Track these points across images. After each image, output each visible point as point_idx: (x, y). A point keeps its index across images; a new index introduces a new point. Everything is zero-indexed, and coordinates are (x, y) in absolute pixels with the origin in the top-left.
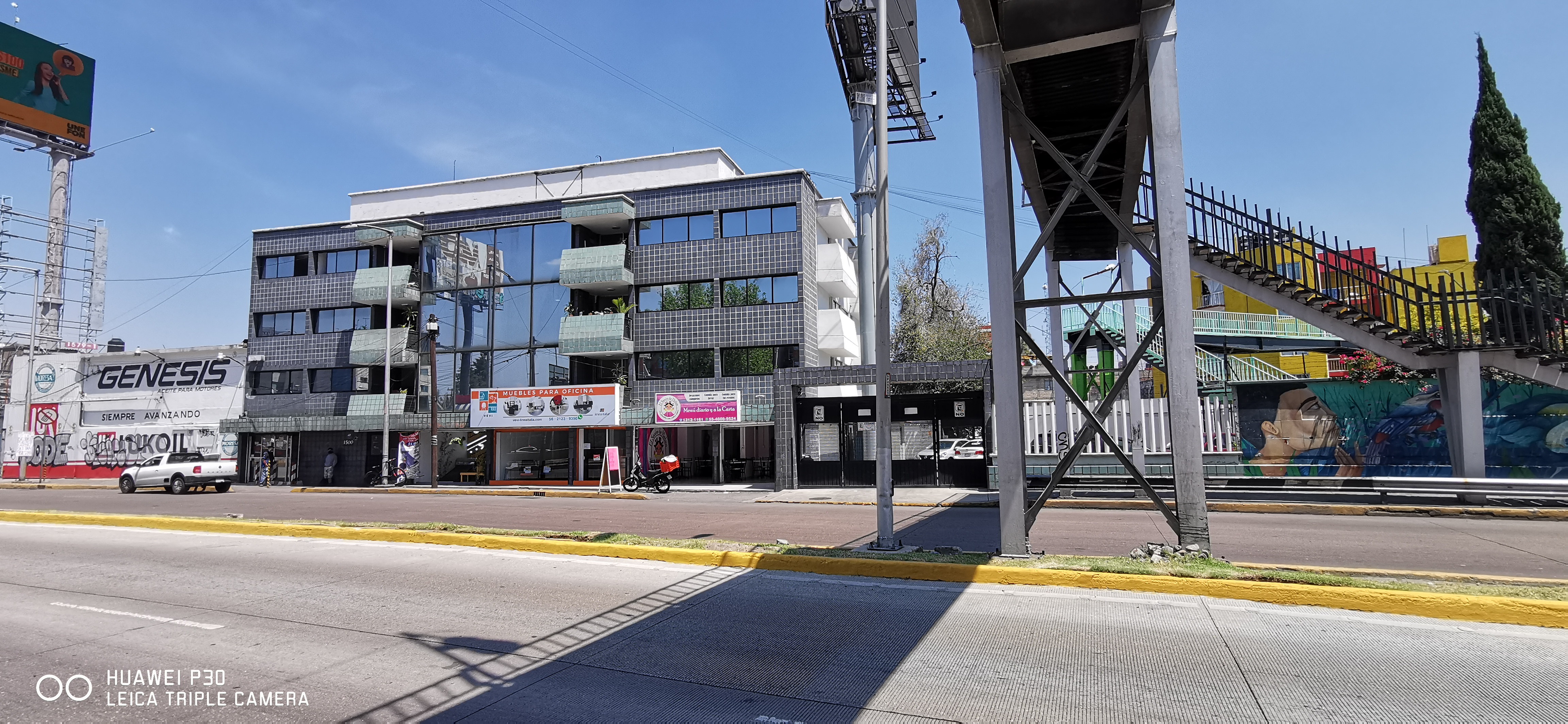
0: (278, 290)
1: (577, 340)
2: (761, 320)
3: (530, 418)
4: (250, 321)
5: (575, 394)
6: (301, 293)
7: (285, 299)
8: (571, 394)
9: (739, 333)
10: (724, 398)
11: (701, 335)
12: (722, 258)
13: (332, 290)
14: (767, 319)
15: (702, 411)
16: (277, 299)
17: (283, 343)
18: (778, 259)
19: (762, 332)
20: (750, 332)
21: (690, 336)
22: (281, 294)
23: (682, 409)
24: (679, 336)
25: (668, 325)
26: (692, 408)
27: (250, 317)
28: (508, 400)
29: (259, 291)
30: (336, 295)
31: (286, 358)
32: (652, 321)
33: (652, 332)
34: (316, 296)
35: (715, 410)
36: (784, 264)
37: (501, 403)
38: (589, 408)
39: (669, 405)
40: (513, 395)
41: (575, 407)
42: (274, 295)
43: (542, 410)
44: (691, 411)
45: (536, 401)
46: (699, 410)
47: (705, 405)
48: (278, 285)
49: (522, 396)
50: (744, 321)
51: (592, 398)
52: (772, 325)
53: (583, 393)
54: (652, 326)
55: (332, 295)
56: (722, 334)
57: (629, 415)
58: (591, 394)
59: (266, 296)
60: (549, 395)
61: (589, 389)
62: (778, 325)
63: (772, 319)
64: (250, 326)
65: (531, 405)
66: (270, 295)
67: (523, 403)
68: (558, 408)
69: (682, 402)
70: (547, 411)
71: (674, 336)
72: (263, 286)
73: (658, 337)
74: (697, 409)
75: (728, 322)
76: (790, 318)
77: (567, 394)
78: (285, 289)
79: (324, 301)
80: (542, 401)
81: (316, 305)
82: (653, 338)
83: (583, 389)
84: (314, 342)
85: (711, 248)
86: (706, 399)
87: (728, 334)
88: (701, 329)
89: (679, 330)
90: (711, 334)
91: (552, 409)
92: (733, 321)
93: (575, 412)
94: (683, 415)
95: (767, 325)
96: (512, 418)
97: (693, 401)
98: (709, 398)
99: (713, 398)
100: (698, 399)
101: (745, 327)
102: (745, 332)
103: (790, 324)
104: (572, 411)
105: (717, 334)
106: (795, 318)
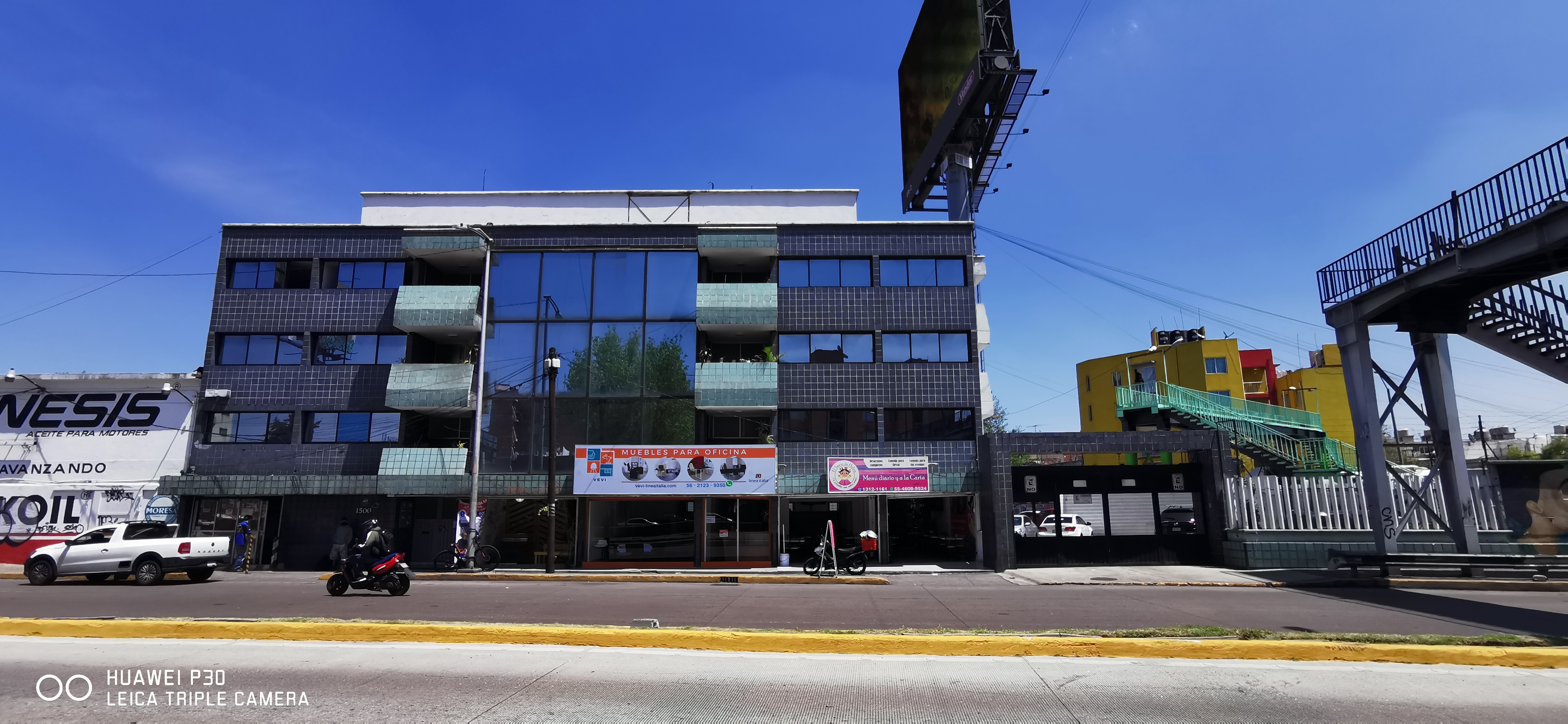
0: (259, 304)
1: (719, 391)
2: (931, 379)
3: (660, 484)
4: (209, 343)
5: (722, 456)
6: (297, 310)
7: (270, 317)
8: (716, 456)
9: (906, 392)
10: (912, 465)
11: (860, 392)
12: (884, 309)
13: (348, 310)
14: (938, 379)
15: (885, 479)
16: (257, 317)
17: (262, 375)
18: (948, 314)
19: (932, 392)
20: (919, 392)
21: (847, 393)
22: (264, 310)
23: (861, 477)
24: (834, 393)
25: (821, 380)
26: (874, 476)
27: (210, 336)
28: (629, 460)
29: (227, 304)
30: (354, 317)
31: (267, 395)
32: (801, 373)
33: (801, 386)
34: (322, 317)
35: (901, 478)
36: (955, 320)
37: (619, 465)
38: (741, 473)
39: (844, 472)
40: (636, 455)
41: (722, 471)
42: (252, 310)
43: (677, 474)
44: (873, 479)
45: (669, 464)
46: (882, 478)
47: (890, 472)
48: (260, 298)
49: (650, 456)
50: (912, 379)
51: (746, 461)
52: (944, 385)
53: (732, 455)
54: (801, 380)
55: (347, 317)
56: (887, 392)
57: (788, 483)
58: (744, 456)
59: (239, 310)
60: (689, 456)
61: (741, 450)
62: (951, 385)
64: (208, 350)
65: (661, 468)
66: (245, 310)
67: (651, 465)
68: (699, 472)
69: (862, 468)
70: (684, 475)
71: (828, 393)
72: (234, 298)
73: (808, 393)
74: (879, 476)
75: (893, 379)
76: (963, 379)
77: (711, 456)
78: (272, 304)
79: (334, 323)
80: (677, 463)
81: (318, 328)
82: (802, 393)
83: (732, 450)
84: (315, 375)
85: (870, 296)
86: (890, 465)
87: (893, 393)
88: (860, 386)
89: (834, 386)
90: (873, 393)
91: (691, 473)
92: (899, 379)
93: (722, 478)
94: (862, 484)
95: (938, 385)
96: (633, 484)
97: (875, 467)
98: (894, 465)
99: (898, 465)
100: (881, 465)
101: (912, 386)
102: (913, 392)
103: (964, 386)
104: (717, 476)
105: (880, 392)
106: (970, 379)
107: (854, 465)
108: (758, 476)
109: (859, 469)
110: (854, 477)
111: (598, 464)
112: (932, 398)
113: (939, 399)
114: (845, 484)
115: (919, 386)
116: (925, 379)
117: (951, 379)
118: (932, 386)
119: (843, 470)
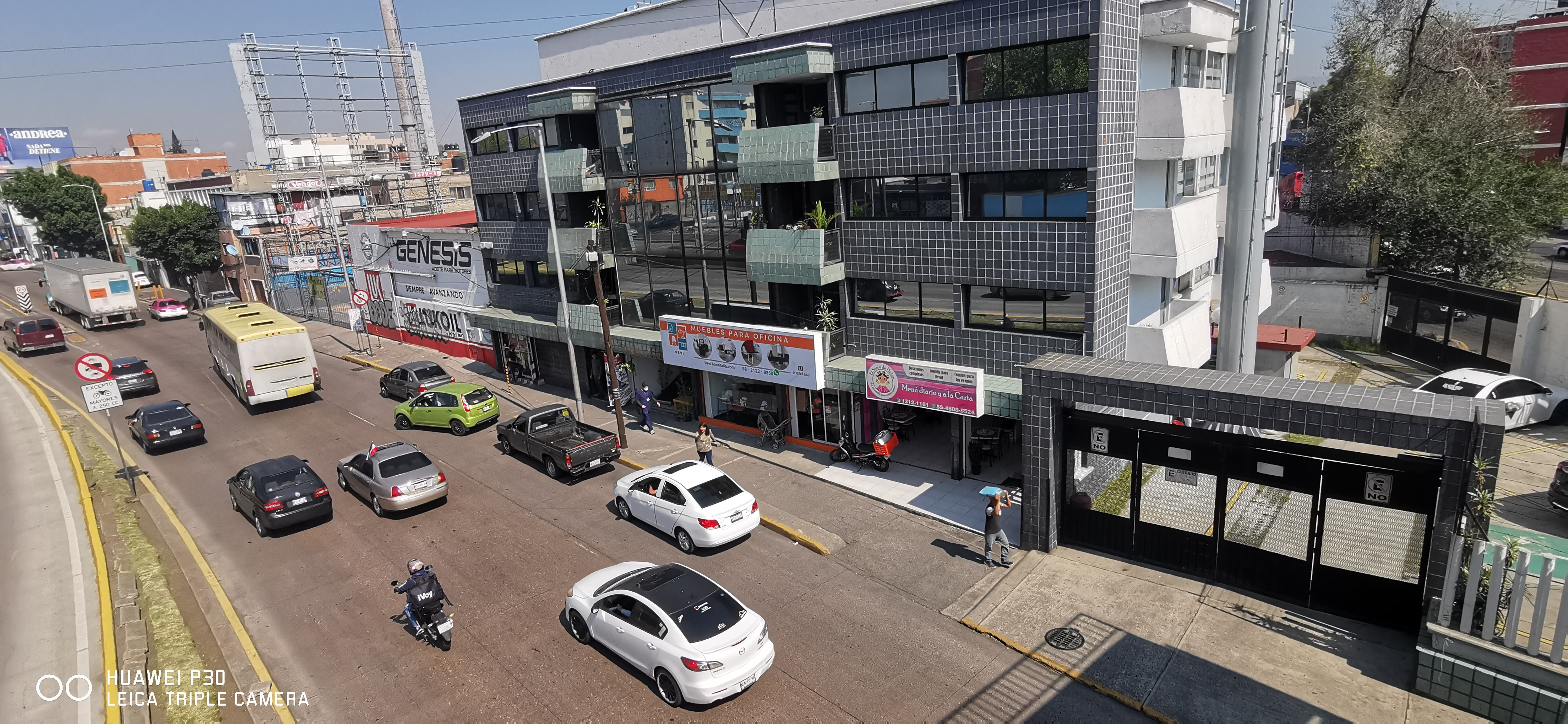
2: (1024, 246)
3: (722, 364)
4: (475, 202)
5: (768, 342)
8: (763, 341)
9: (990, 264)
10: (958, 380)
11: (933, 262)
14: (1033, 246)
15: (927, 392)
18: (1054, 143)
19: (1025, 266)
20: (1007, 265)
21: (918, 261)
23: (900, 385)
25: (888, 243)
26: (913, 387)
27: (475, 198)
28: (697, 337)
35: (945, 395)
36: (1063, 153)
37: (691, 340)
38: (786, 363)
39: (882, 377)
40: (701, 332)
41: (770, 358)
43: (734, 355)
44: (913, 390)
45: (727, 345)
46: (922, 391)
49: (711, 335)
50: (998, 246)
51: (787, 348)
52: (1042, 257)
53: (776, 342)
56: (965, 263)
58: (786, 342)
60: (741, 339)
61: (783, 338)
62: (1052, 257)
63: (1042, 247)
64: (476, 208)
65: (721, 348)
67: (713, 343)
68: (750, 356)
69: (901, 375)
70: (739, 358)
71: (896, 260)
74: (919, 388)
75: (973, 245)
76: (1071, 247)
77: (759, 341)
78: (493, 168)
80: (733, 344)
81: (521, 188)
83: (779, 333)
85: (945, 121)
86: (932, 377)
87: (973, 264)
88: (933, 253)
90: (949, 262)
91: (745, 357)
92: (981, 245)
93: (770, 365)
94: (900, 394)
95: (1034, 256)
96: (703, 360)
97: (914, 376)
98: (936, 377)
99: (942, 378)
100: (922, 375)
101: (998, 255)
102: (998, 265)
103: (1071, 258)
104: (766, 363)
105: (957, 263)
106: (1081, 248)
107: (892, 371)
108: (800, 368)
109: (898, 376)
110: (893, 384)
111: (676, 336)
112: (1024, 275)
113: (1033, 276)
114: (883, 392)
115: (1007, 255)
116: (1016, 246)
117: (1052, 247)
118: (1025, 256)
119: (880, 375)
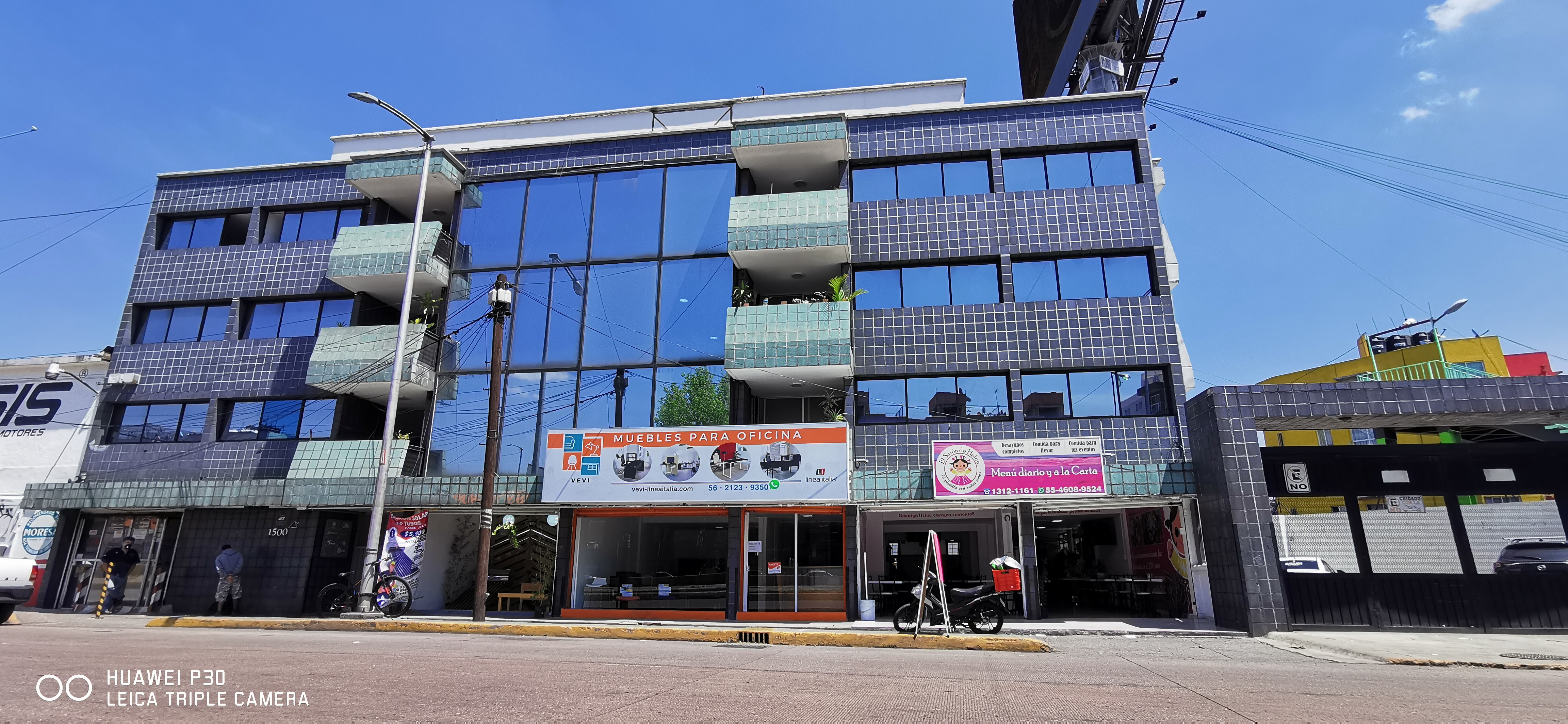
0: (186, 267)
1: (762, 346)
2: (1095, 323)
3: (669, 486)
4: (124, 318)
5: (763, 441)
6: (228, 272)
7: (196, 281)
8: (755, 441)
9: (1055, 344)
10: (1075, 450)
11: (982, 347)
12: (1012, 223)
13: (287, 268)
14: (1105, 322)
15: (1030, 474)
16: (182, 282)
17: (179, 354)
18: (1115, 225)
19: (1097, 343)
20: (1076, 343)
21: (961, 348)
22: (191, 274)
23: (988, 470)
24: (941, 349)
26: (1010, 469)
27: (127, 309)
28: (623, 451)
29: (150, 269)
30: (293, 275)
31: (180, 379)
32: (889, 322)
33: (889, 341)
34: (255, 278)
35: (1057, 473)
36: (1126, 234)
37: (609, 457)
38: (794, 468)
39: (960, 463)
40: (635, 442)
41: (764, 465)
42: (177, 275)
43: (694, 470)
44: (1008, 474)
45: (682, 454)
46: (1023, 473)
47: (1034, 462)
48: (188, 259)
49: (654, 444)
50: (1063, 324)
51: (800, 448)
52: (1117, 332)
53: (780, 439)
54: (889, 332)
55: (285, 276)
56: (1024, 345)
57: (870, 483)
58: (798, 441)
59: (163, 276)
60: (713, 443)
61: (792, 432)
62: (1128, 331)
64: (123, 325)
65: (671, 460)
66: (170, 275)
67: (655, 456)
68: (727, 466)
69: (990, 457)
70: (705, 472)
71: (930, 349)
72: (159, 261)
73: (900, 350)
74: (1018, 469)
75: (1032, 325)
76: (1148, 320)
77: (747, 441)
78: (200, 266)
79: (268, 285)
80: (695, 453)
81: (252, 292)
82: (890, 351)
83: (780, 431)
84: (239, 352)
85: (990, 206)
86: (1036, 451)
87: (1034, 346)
88: (981, 337)
89: (940, 339)
90: (1003, 346)
91: (716, 469)
92: (1042, 325)
93: (763, 475)
94: (990, 483)
95: (1107, 332)
96: (629, 486)
97: (1010, 455)
98: (1043, 451)
99: (1051, 451)
100: (1021, 451)
101: (1065, 334)
102: (1065, 344)
103: (1149, 331)
104: (757, 473)
105: (1013, 346)
106: (1158, 320)
107: (975, 453)
108: (820, 471)
109: (984, 458)
110: (977, 471)
111: (578, 456)
112: (1098, 352)
113: (1109, 353)
114: (961, 484)
115: (1075, 334)
116: (1084, 323)
117: (1127, 321)
118: (1096, 333)
119: (958, 460)
